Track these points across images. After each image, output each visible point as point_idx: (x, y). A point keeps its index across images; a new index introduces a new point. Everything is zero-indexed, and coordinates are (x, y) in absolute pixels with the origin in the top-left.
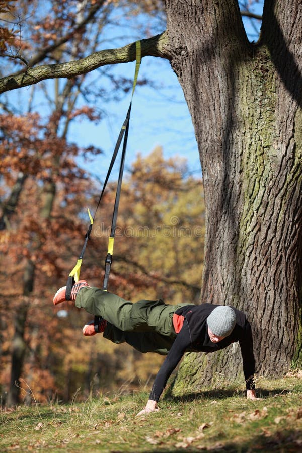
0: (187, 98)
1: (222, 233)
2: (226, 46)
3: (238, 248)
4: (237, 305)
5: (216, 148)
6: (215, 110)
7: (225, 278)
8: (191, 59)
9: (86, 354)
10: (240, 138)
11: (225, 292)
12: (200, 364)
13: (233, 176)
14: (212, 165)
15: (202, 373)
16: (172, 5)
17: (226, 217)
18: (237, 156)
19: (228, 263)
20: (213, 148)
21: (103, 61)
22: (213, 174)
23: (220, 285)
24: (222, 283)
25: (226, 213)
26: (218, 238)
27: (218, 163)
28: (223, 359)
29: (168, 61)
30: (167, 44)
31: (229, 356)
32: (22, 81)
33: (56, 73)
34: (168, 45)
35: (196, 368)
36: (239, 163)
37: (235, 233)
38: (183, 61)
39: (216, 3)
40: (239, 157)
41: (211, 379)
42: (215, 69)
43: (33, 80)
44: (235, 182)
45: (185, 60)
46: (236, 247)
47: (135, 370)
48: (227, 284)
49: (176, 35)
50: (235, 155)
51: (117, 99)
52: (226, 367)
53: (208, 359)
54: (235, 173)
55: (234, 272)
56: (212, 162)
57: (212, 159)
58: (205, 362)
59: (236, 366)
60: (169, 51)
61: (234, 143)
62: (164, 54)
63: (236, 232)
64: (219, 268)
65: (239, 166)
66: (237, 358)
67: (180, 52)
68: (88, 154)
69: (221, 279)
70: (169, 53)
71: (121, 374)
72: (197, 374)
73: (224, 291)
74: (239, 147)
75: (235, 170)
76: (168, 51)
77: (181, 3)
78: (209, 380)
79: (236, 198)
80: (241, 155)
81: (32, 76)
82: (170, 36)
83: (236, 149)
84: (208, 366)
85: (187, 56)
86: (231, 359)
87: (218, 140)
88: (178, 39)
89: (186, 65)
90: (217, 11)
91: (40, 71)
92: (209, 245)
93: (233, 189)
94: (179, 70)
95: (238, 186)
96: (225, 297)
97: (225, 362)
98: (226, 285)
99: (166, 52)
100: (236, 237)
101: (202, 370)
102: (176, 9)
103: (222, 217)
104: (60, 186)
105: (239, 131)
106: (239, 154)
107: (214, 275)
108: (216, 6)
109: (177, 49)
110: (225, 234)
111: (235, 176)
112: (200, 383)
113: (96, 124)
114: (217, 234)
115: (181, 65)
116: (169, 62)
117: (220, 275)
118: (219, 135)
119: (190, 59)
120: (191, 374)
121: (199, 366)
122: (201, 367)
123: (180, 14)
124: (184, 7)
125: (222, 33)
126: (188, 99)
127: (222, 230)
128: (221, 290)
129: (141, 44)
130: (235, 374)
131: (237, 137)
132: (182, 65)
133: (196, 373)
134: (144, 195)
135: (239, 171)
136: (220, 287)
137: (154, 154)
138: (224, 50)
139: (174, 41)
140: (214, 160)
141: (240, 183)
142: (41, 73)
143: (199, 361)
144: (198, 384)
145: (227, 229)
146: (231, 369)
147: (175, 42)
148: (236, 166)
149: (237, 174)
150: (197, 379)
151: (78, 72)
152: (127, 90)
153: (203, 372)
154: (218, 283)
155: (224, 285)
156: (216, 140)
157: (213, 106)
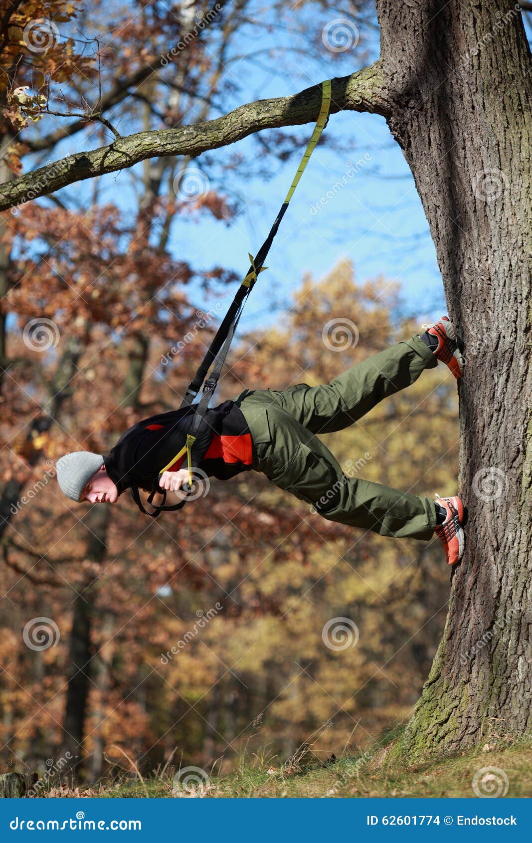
0: (421, 189)
1: (492, 448)
2: (496, 89)
3: (524, 477)
4: (525, 587)
5: (479, 285)
6: (475, 211)
7: (500, 535)
8: (429, 115)
9: (209, 668)
10: (525, 265)
11: (501, 563)
12: (456, 703)
13: (512, 339)
14: (471, 318)
15: (459, 720)
16: (391, 10)
17: (500, 417)
18: (519, 301)
19: (505, 505)
20: (473, 285)
21: (259, 121)
22: (474, 334)
23: (490, 548)
24: (495, 545)
25: (500, 410)
26: (486, 458)
27: (484, 315)
28: (500, 692)
29: (383, 119)
30: (381, 86)
31: (512, 686)
32: (102, 162)
33: (168, 146)
34: (384, 88)
35: (447, 710)
36: (525, 314)
37: (518, 449)
38: (412, 119)
39: (476, 7)
40: (524, 303)
41: (476, 730)
42: (474, 132)
43: (125, 160)
44: (516, 349)
45: (417, 116)
46: (521, 474)
47: (307, 699)
48: (505, 546)
49: (399, 70)
50: (516, 299)
51: (265, 174)
52: (506, 707)
53: (470, 692)
54: (516, 332)
55: (518, 524)
56: (472, 311)
57: (471, 307)
58: (464, 698)
59: (525, 705)
60: (386, 101)
61: (514, 275)
62: (376, 106)
63: (521, 446)
64: (488, 516)
65: (524, 317)
66: (526, 689)
67: (407, 102)
68: (213, 282)
69: (493, 538)
70: (386, 104)
71: (278, 709)
72: (449, 722)
73: (499, 560)
74: (524, 282)
75: (516, 328)
76: (384, 99)
77: (409, 7)
78: (472, 733)
79: (519, 380)
80: (527, 298)
81: (124, 153)
82: (387, 71)
83: (518, 287)
84: (470, 705)
85: (421, 110)
86: (515, 691)
87: (483, 270)
88: (403, 77)
89: (419, 126)
90: (478, 21)
91: (139, 142)
92: (467, 472)
93: (514, 363)
94: (406, 135)
95: (522, 357)
96: (500, 571)
97: (504, 699)
98: (502, 549)
99: (380, 101)
100: (521, 456)
101: (458, 714)
102: (398, 19)
103: (492, 416)
104: (157, 344)
105: (523, 252)
106: (524, 295)
107: (479, 529)
108: (475, 10)
109: (401, 95)
110: (499, 451)
111: (516, 339)
112: (455, 740)
113: (228, 225)
114: (483, 451)
115: (409, 127)
116: (385, 120)
117: (490, 530)
118: (483, 260)
119: (426, 115)
120: (437, 721)
121: (452, 706)
122: (456, 707)
123: (405, 28)
124: (413, 14)
125: (488, 64)
126: (423, 192)
127: (493, 443)
128: (492, 559)
129: (332, 88)
130: (524, 721)
131: (520, 264)
132: (412, 126)
133: (446, 720)
134: (319, 358)
135: (523, 328)
136: (491, 553)
137: (335, 276)
138: (492, 96)
139: (395, 80)
140: (475, 309)
141: (526, 352)
142: (139, 148)
143: (453, 696)
144: (452, 741)
145: (502, 440)
146: (516, 712)
147: (398, 81)
148: (519, 320)
149: (520, 334)
150: (449, 731)
151: (212, 144)
152: (285, 156)
153: (461, 717)
154: (488, 544)
155: (498, 549)
156: (479, 270)
157: (471, 204)
